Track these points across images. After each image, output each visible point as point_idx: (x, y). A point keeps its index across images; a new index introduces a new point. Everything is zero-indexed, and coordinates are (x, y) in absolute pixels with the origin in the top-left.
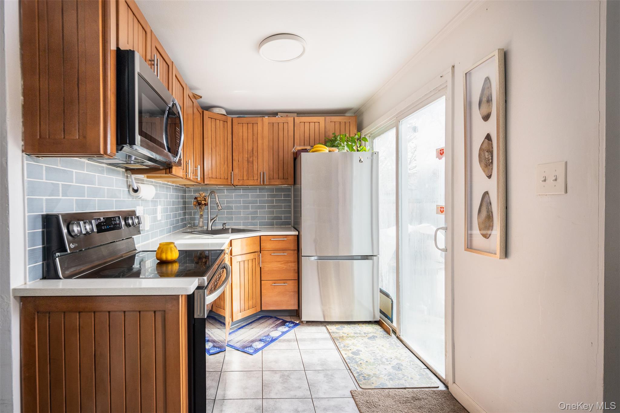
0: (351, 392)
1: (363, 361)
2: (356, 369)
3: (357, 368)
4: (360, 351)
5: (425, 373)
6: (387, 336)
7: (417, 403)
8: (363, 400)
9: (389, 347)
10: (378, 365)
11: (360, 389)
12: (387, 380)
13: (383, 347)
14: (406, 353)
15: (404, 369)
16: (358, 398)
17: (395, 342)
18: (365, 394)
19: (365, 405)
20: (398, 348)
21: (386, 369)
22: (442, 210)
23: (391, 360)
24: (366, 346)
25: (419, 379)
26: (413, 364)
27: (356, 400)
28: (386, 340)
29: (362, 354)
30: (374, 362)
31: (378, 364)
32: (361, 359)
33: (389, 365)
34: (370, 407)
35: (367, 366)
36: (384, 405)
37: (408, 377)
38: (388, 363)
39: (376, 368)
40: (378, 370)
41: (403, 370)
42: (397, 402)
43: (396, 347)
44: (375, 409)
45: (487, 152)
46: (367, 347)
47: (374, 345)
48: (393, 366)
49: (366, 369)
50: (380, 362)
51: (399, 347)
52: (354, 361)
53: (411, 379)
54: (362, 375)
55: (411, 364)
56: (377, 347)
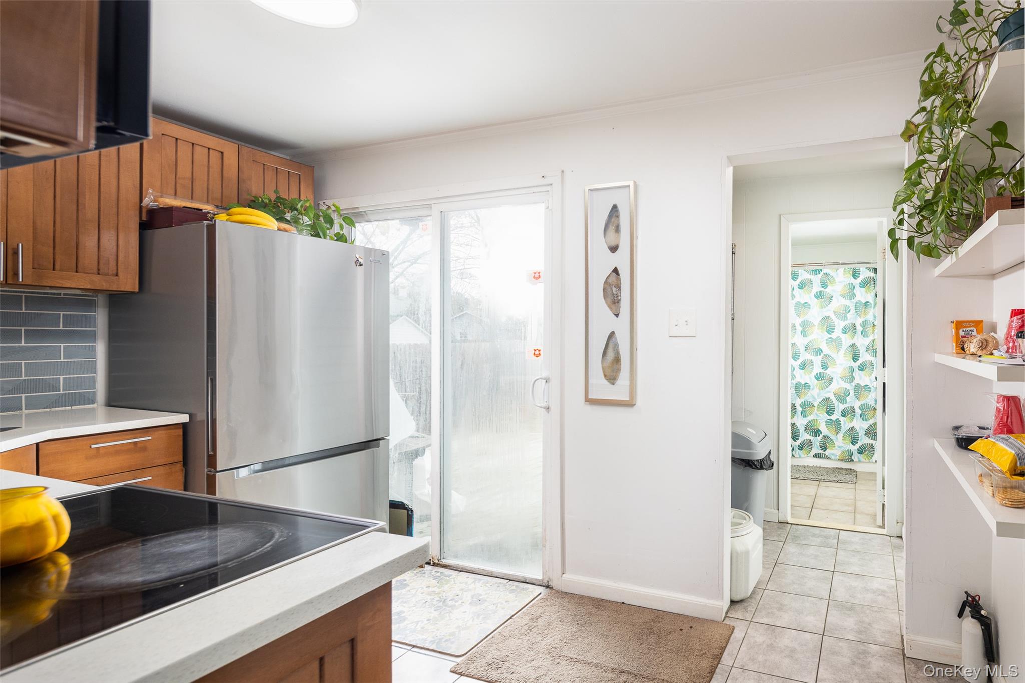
0: (452, 672)
1: (422, 623)
2: (423, 639)
3: (424, 637)
4: (401, 612)
5: (514, 587)
6: (420, 571)
7: (540, 622)
8: (482, 668)
9: (438, 583)
10: (451, 614)
11: (459, 660)
12: (481, 624)
13: (430, 588)
14: (468, 577)
15: (487, 598)
16: (471, 670)
17: (439, 572)
18: (475, 659)
19: (490, 670)
20: (451, 577)
21: (466, 612)
22: (537, 353)
23: (460, 597)
24: (402, 602)
25: (516, 597)
26: (491, 586)
27: (473, 674)
28: (424, 577)
29: (410, 616)
30: (440, 614)
31: (447, 613)
32: (417, 623)
33: (463, 604)
34: (499, 666)
35: (437, 625)
36: (512, 652)
37: (502, 604)
38: (460, 604)
39: (452, 620)
40: (457, 619)
41: (488, 600)
42: (521, 637)
43: (448, 578)
44: (507, 665)
45: (615, 287)
46: (406, 603)
47: (414, 593)
48: (470, 603)
49: (438, 630)
50: (448, 609)
51: (452, 575)
52: (408, 632)
53: (507, 603)
54: (444, 640)
55: (490, 587)
56: (422, 593)
